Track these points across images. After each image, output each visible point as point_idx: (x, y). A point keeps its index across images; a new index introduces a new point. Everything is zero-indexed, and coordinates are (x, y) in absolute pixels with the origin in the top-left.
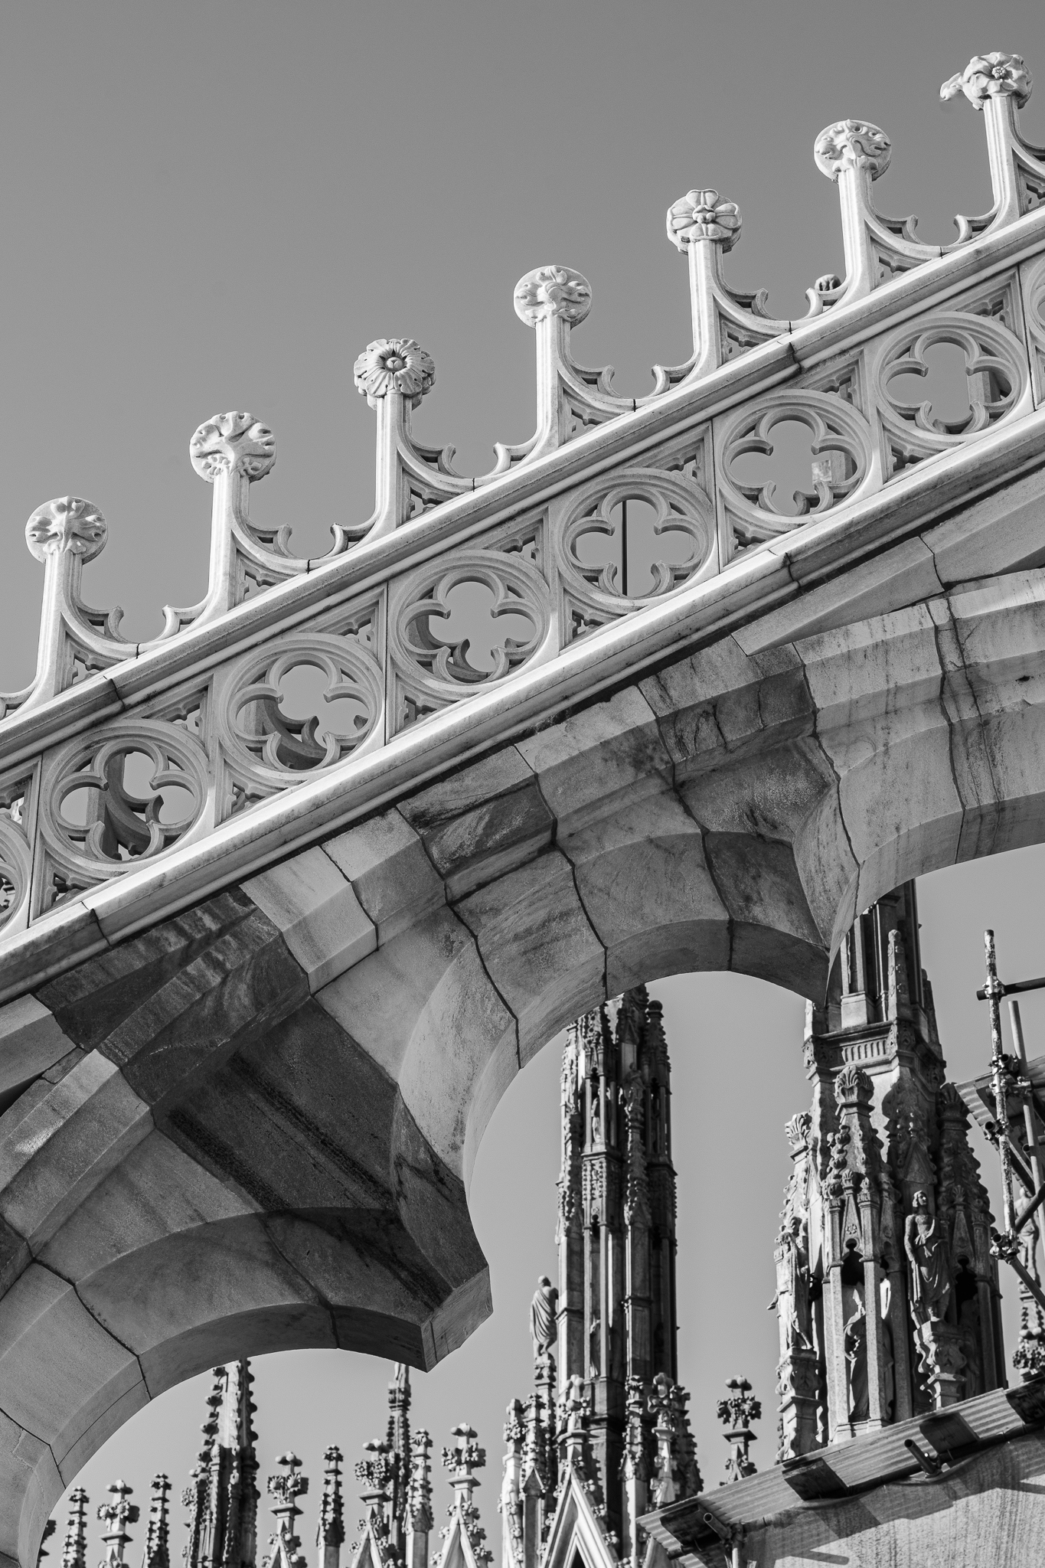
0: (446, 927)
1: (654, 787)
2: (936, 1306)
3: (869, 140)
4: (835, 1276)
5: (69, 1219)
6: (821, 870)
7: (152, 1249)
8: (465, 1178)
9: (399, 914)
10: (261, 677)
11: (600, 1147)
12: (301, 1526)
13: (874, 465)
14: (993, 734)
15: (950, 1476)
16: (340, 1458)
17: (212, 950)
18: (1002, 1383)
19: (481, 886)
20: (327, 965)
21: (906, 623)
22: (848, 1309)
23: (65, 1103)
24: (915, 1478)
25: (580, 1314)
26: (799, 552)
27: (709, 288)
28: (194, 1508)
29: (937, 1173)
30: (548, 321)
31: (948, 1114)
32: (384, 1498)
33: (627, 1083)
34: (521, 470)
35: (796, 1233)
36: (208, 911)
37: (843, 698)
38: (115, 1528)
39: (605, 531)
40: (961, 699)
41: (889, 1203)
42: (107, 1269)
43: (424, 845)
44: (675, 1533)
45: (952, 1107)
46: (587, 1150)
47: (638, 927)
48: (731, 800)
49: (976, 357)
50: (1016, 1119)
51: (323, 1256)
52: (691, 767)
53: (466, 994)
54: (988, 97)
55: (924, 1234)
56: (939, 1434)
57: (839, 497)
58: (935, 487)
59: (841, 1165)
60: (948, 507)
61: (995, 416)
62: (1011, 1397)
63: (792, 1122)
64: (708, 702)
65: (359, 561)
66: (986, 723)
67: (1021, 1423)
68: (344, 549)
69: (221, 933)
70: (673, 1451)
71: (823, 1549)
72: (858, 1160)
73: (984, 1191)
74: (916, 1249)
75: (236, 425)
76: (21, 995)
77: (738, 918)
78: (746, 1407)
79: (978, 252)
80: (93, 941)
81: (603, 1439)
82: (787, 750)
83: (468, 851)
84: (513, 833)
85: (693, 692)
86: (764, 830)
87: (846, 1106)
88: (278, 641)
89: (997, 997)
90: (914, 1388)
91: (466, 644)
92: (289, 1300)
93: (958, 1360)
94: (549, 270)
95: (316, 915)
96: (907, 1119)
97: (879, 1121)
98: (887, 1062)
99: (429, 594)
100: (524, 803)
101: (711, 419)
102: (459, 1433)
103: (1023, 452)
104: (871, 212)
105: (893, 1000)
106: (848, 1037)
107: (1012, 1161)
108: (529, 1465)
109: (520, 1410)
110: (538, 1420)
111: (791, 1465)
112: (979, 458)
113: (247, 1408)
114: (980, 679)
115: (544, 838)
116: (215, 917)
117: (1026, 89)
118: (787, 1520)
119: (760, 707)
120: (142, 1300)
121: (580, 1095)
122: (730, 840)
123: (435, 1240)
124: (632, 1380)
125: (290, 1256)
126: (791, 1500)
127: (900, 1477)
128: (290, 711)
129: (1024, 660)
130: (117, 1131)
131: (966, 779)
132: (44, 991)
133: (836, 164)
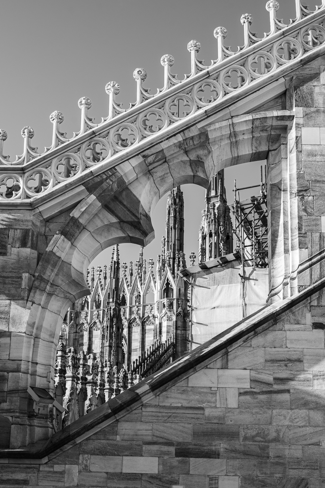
0: (148, 175)
1: (182, 152)
2: (223, 240)
3: (223, 31)
4: (208, 236)
5: (89, 222)
6: (209, 167)
7: (102, 227)
8: (151, 216)
9: (141, 173)
10: (118, 131)
11: (173, 215)
12: (126, 273)
13: (221, 94)
14: (238, 144)
15: (224, 266)
16: (132, 263)
17: (111, 178)
18: (233, 252)
19: (154, 168)
20: (129, 181)
21: (225, 123)
22: (210, 241)
23: (88, 203)
24: (218, 266)
25: (169, 242)
26: (208, 110)
27: (194, 59)
28: (110, 270)
29: (225, 220)
30: (167, 65)
31: (227, 210)
32: (139, 269)
33: (177, 205)
34: (161, 94)
35: (202, 229)
36: (110, 171)
37: (214, 137)
38: (98, 273)
39: (175, 105)
40: (233, 137)
41: (217, 224)
42: (95, 230)
43: (145, 161)
44: (182, 274)
45: (228, 209)
46: (171, 216)
47: (179, 176)
48: (195, 154)
49: (239, 74)
50: (237, 211)
51: (129, 228)
52: (188, 148)
53: (151, 186)
54: (245, 23)
55: (222, 229)
56: (222, 260)
57: (215, 100)
58: (231, 98)
59: (210, 218)
60: (233, 102)
61: (242, 86)
62: (233, 254)
63: (203, 211)
64: (192, 137)
65: (134, 110)
66: (237, 142)
67: (235, 259)
68: (132, 108)
69: (112, 175)
70: (182, 263)
71: (204, 277)
72: (212, 217)
73: (232, 223)
74: (221, 232)
75: (113, 84)
76: (80, 185)
77: (195, 175)
78: (194, 256)
79: (241, 54)
80: (91, 176)
81: (172, 261)
82: (204, 146)
83: (152, 162)
84: (159, 159)
85: (189, 135)
86: (200, 160)
87: (211, 209)
88: (121, 124)
89: (236, 191)
90: (219, 253)
91: (152, 126)
92: (124, 235)
93: (226, 249)
94: (167, 55)
95: (127, 172)
96: (221, 211)
97: (216, 211)
98: (218, 202)
99: (146, 116)
100: (161, 154)
101: (194, 85)
102: (150, 260)
103: (247, 92)
104: (223, 45)
105: (219, 191)
106: (212, 197)
107: (236, 218)
108: (161, 265)
109: (159, 256)
110: (162, 258)
111: (200, 264)
112: (239, 93)
113: (118, 255)
114: (236, 134)
115: (164, 160)
116: (111, 172)
117: (252, 21)
118: (199, 272)
119: (200, 138)
120: (101, 235)
121: (170, 207)
122: (194, 161)
123: (146, 226)
124: (177, 252)
125: (124, 228)
126: (200, 269)
127: (216, 266)
128: (123, 137)
129: (244, 130)
130: (96, 208)
131: (233, 151)
132: (84, 184)
133: (218, 35)
